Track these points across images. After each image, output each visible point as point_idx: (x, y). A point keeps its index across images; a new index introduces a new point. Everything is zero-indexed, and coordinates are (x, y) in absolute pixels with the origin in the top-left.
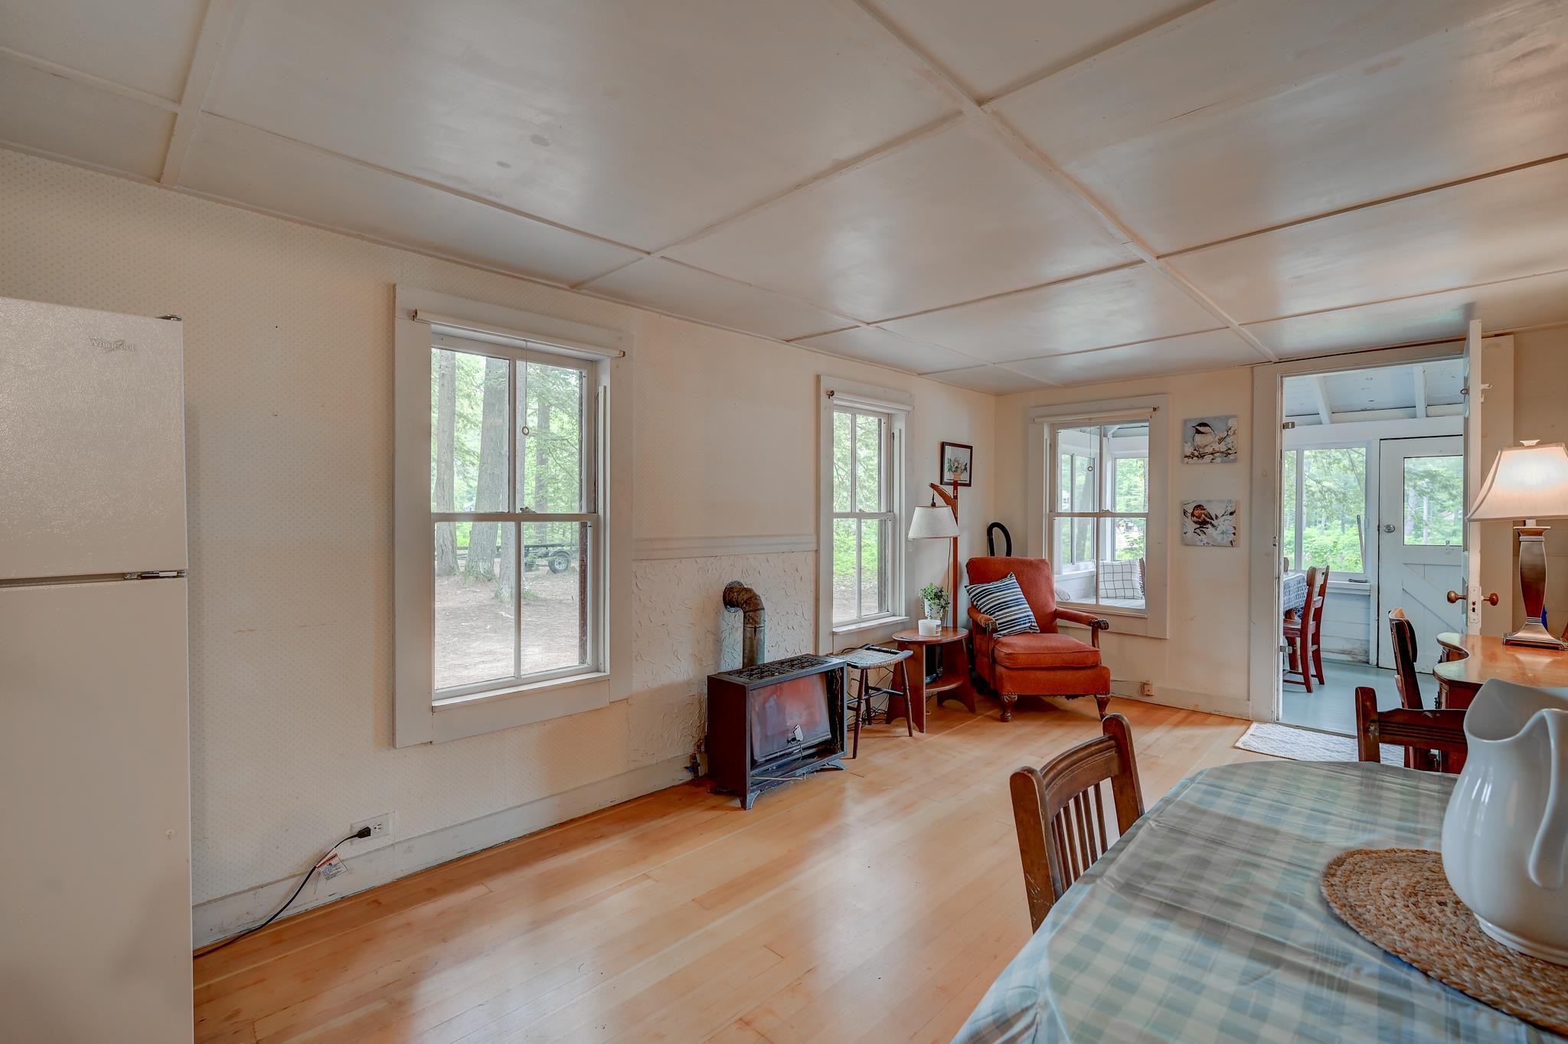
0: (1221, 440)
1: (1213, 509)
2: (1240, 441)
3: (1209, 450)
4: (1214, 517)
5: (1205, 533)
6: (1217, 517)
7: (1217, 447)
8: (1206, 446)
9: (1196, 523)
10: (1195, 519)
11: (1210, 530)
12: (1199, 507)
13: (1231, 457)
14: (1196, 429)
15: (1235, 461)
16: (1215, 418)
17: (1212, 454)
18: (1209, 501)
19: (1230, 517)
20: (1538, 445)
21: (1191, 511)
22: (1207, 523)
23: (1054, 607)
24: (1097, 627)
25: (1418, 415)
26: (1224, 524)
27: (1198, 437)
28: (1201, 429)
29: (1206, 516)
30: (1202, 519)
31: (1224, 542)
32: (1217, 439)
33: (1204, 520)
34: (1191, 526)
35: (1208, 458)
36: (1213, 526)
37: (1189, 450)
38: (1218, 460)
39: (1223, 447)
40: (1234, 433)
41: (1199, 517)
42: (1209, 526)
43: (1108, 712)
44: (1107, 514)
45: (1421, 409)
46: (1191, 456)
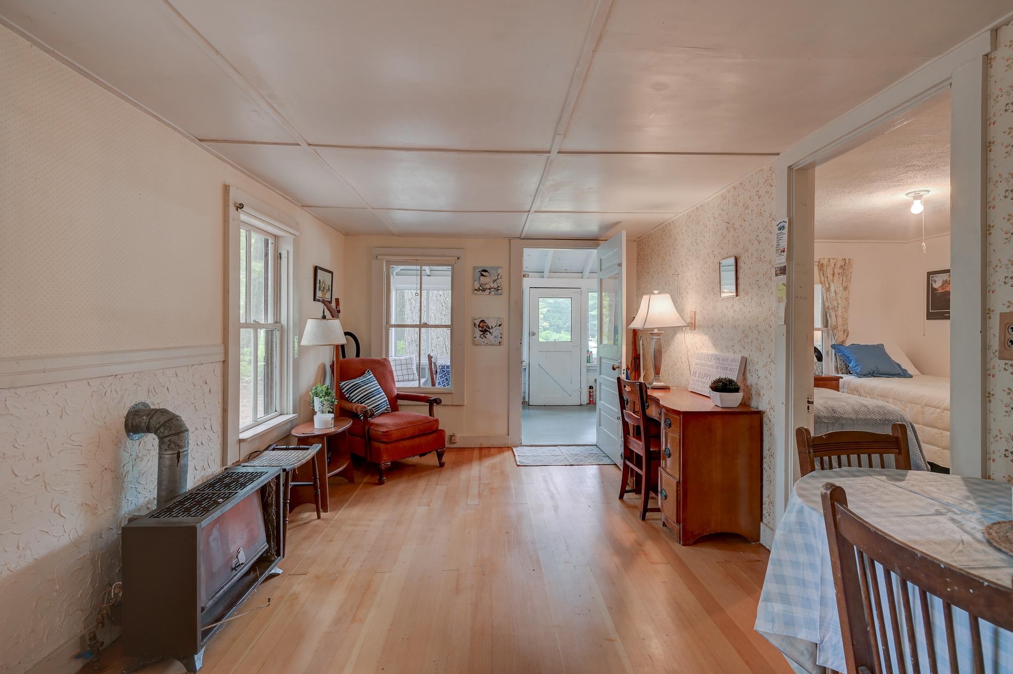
0: (494, 281)
1: (491, 323)
2: (504, 283)
3: (489, 287)
4: (490, 328)
5: (486, 338)
6: (492, 328)
7: (492, 285)
8: (486, 284)
9: (481, 331)
10: (480, 329)
11: (488, 335)
12: (482, 321)
13: (500, 291)
14: (481, 273)
15: (501, 294)
16: (491, 268)
17: (490, 289)
18: (488, 318)
20: (659, 293)
21: (478, 324)
22: (487, 331)
23: (396, 392)
24: (433, 403)
25: (545, 276)
26: (495, 332)
27: (482, 278)
28: (484, 273)
29: (486, 327)
30: (485, 329)
31: (496, 342)
32: (492, 280)
33: (486, 329)
34: (478, 333)
35: (487, 291)
36: (490, 333)
37: (477, 286)
38: (493, 293)
40: (501, 278)
41: (482, 328)
42: (488, 333)
43: (444, 460)
44: (426, 325)
45: (546, 273)
46: (478, 290)
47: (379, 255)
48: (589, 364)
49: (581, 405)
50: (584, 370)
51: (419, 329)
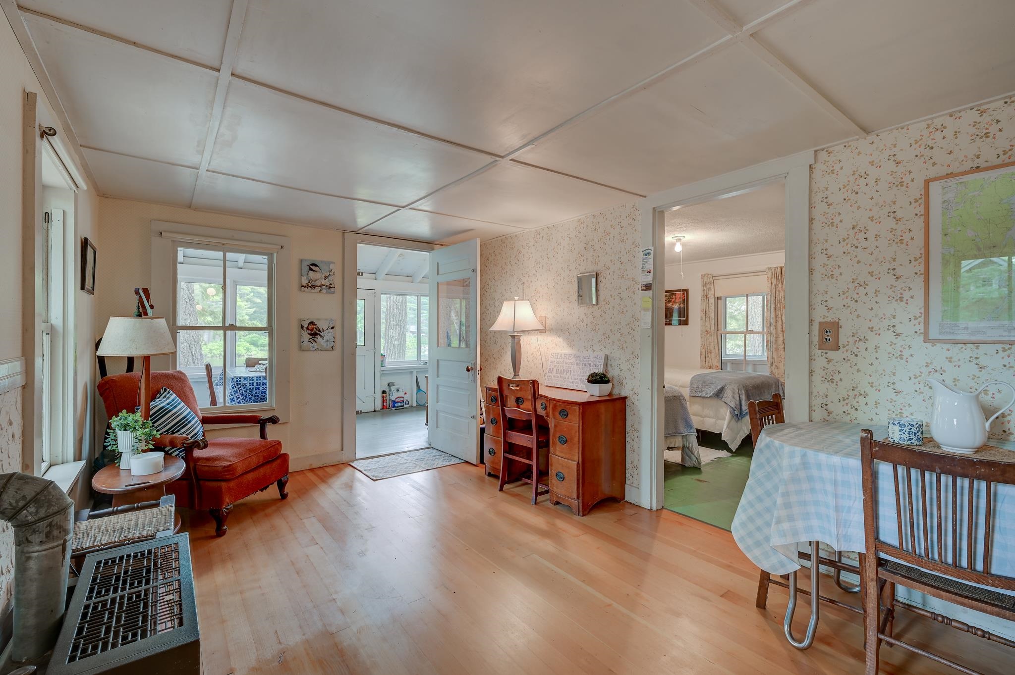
0: (326, 277)
1: (321, 325)
2: (337, 280)
3: (319, 284)
4: (322, 331)
5: (316, 342)
6: (323, 330)
7: (323, 282)
8: (316, 280)
9: (310, 334)
10: (309, 332)
11: (319, 339)
12: (312, 323)
13: (332, 290)
14: (310, 267)
15: (334, 293)
16: (322, 262)
17: (320, 286)
18: (319, 319)
19: (331, 330)
21: (306, 326)
22: (317, 334)
23: (200, 414)
24: (263, 422)
26: (327, 335)
27: (311, 273)
28: (313, 268)
29: (316, 329)
30: (315, 333)
31: (328, 347)
32: (323, 276)
33: (315, 332)
34: (306, 336)
35: (317, 289)
36: (321, 336)
37: (305, 282)
38: (324, 291)
39: (327, 282)
40: (334, 274)
41: (312, 330)
42: (318, 336)
44: (233, 327)
46: (307, 286)
47: (165, 231)
48: (383, 369)
49: (375, 411)
50: (378, 374)
51: (222, 332)
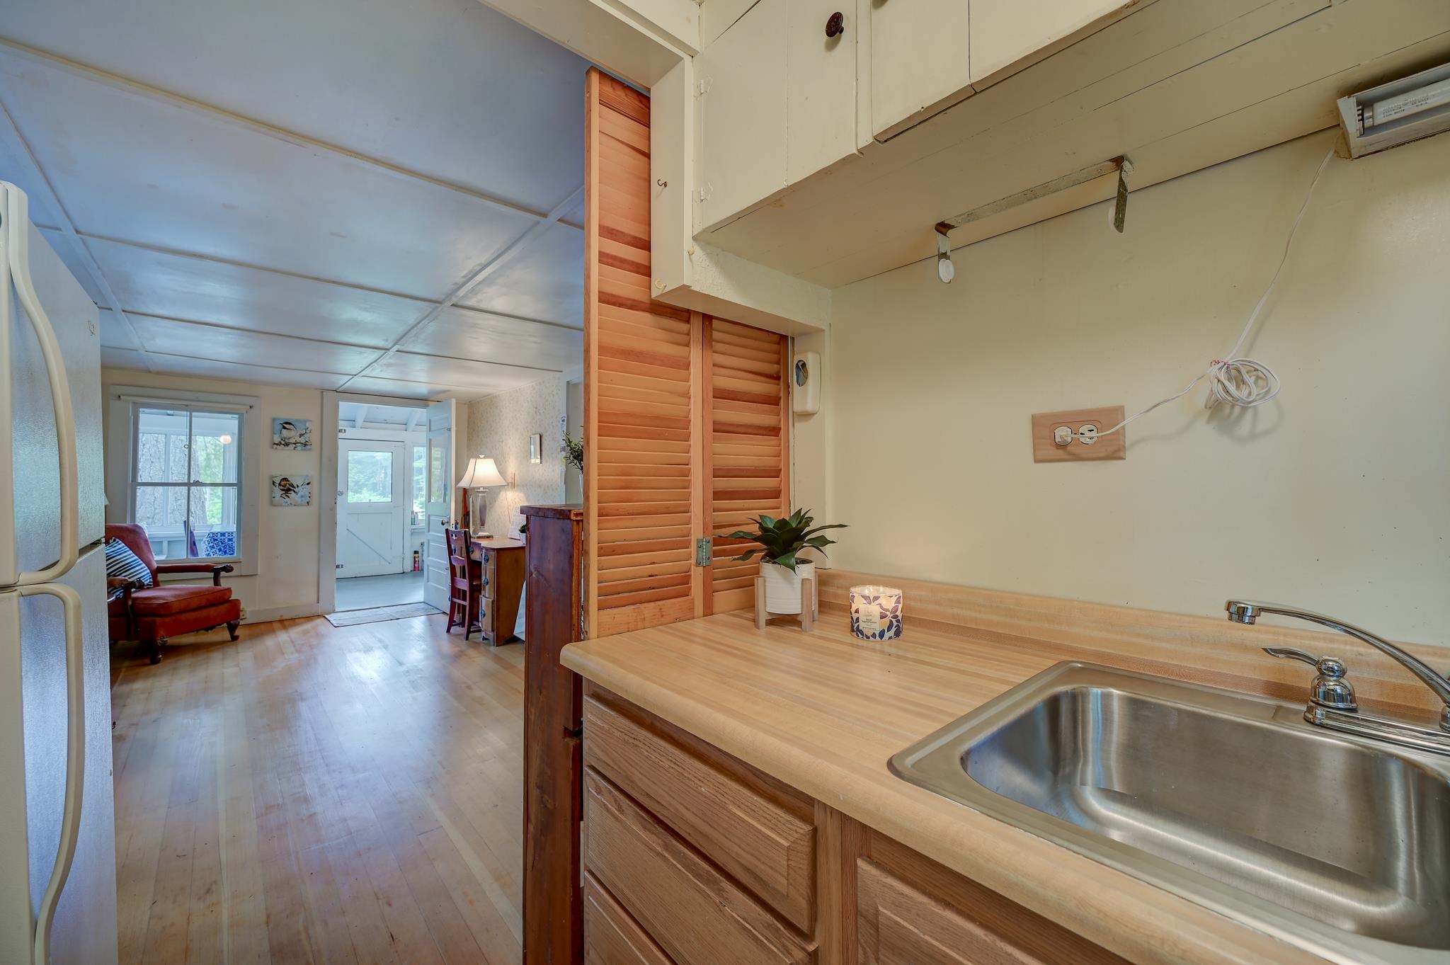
0: (301, 435)
1: (294, 481)
2: (314, 438)
3: (294, 441)
4: (296, 486)
5: (289, 497)
6: (298, 486)
7: (298, 440)
8: (291, 438)
9: (282, 490)
10: (282, 488)
11: (292, 494)
12: (285, 479)
14: (283, 426)
15: (310, 450)
16: (297, 420)
17: (295, 444)
18: (292, 476)
19: (307, 486)
20: (484, 458)
21: (278, 482)
22: (291, 490)
23: (155, 565)
24: (216, 572)
25: (357, 426)
26: (303, 491)
27: (284, 431)
28: (287, 426)
29: (290, 485)
30: (287, 487)
32: (299, 433)
33: (289, 488)
34: (278, 492)
35: (292, 446)
36: (295, 492)
37: (277, 439)
38: (299, 448)
39: (302, 440)
41: (284, 486)
42: (292, 492)
43: (237, 633)
44: (197, 483)
45: (359, 422)
46: (279, 444)
47: (124, 395)
48: (414, 527)
49: (403, 573)
50: (407, 534)
51: (187, 487)
